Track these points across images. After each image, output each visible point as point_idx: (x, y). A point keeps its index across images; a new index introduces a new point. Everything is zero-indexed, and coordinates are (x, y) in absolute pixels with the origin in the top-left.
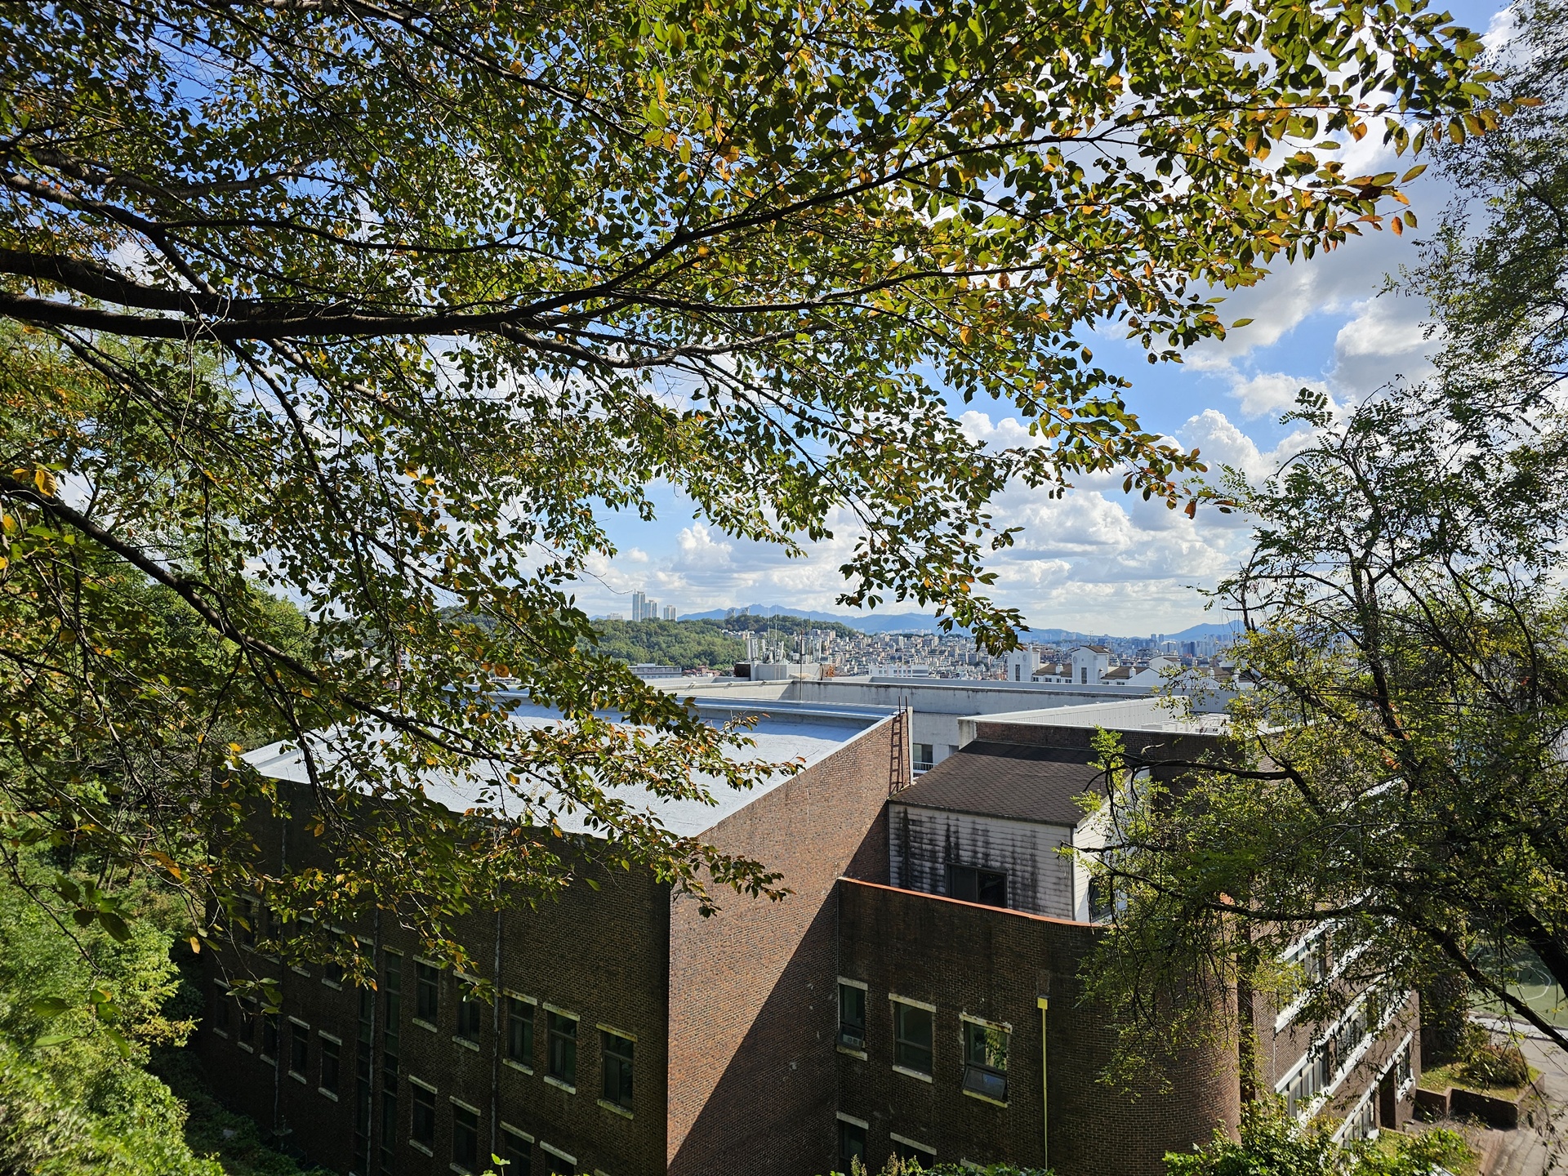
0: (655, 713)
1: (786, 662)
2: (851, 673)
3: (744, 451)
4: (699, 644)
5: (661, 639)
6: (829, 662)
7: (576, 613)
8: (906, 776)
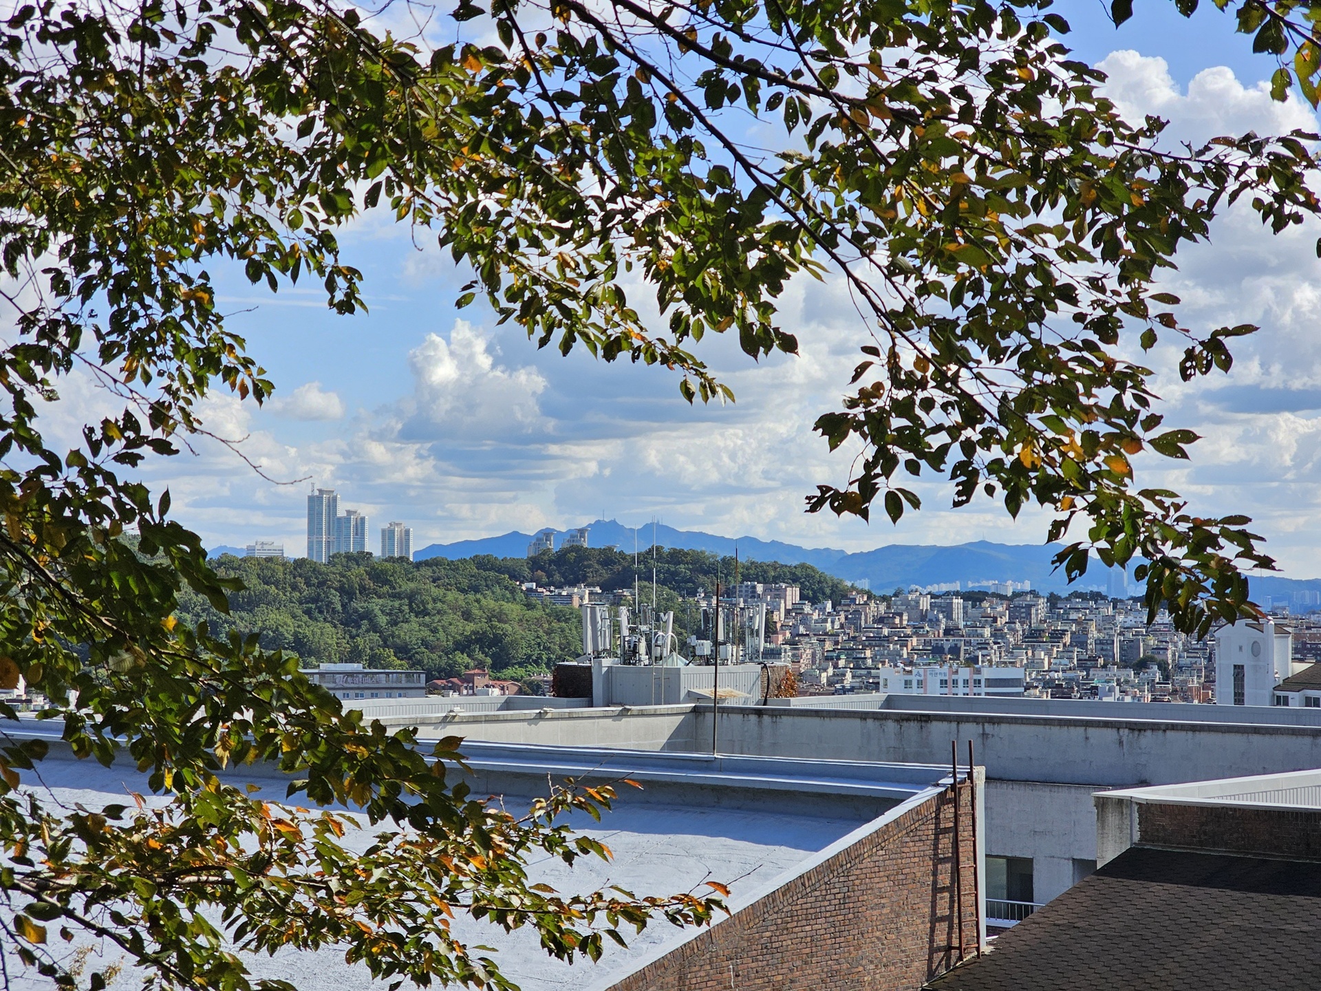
0: (367, 775)
1: (679, 662)
2: (835, 686)
3: (578, 142)
4: (467, 616)
5: (376, 605)
6: (784, 662)
7: (176, 534)
8: (969, 932)
